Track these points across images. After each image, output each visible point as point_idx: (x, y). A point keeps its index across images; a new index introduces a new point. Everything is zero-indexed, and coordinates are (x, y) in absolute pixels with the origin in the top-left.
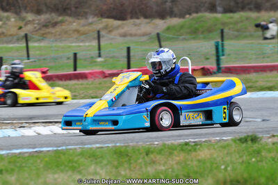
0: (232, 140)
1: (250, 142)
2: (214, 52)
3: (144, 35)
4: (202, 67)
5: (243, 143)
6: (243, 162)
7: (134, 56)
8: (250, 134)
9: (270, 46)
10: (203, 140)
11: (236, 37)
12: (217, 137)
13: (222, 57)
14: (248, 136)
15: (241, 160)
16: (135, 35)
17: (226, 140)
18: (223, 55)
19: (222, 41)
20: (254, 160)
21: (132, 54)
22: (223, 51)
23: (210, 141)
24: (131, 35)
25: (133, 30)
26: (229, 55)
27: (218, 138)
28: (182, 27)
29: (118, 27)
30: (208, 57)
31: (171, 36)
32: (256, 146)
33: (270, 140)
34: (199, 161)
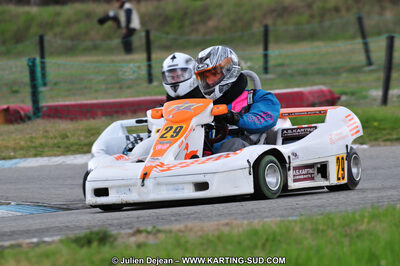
0: (61, 241)
1: (96, 244)
2: (26, 78)
4: (5, 106)
8: (95, 229)
9: (131, 65)
10: (7, 244)
11: (69, 51)
12: (34, 237)
13: (42, 89)
17: (49, 243)
18: (45, 84)
19: (42, 56)
22: (44, 75)
23: (19, 246)
26: (56, 84)
27: (35, 240)
30: (16, 88)
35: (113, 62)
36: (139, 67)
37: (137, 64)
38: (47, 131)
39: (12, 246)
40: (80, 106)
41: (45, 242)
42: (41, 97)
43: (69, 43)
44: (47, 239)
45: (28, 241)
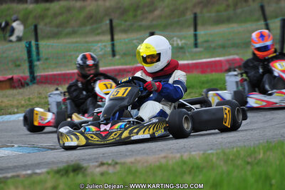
0: (48, 173)
1: (71, 174)
2: (25, 56)
4: (10, 76)
5: (62, 175)
8: (72, 163)
9: (100, 44)
10: (10, 175)
11: (55, 35)
12: (29, 169)
13: (36, 63)
14: (69, 166)
17: (39, 174)
18: (38, 60)
19: (37, 40)
22: (38, 54)
23: (18, 176)
26: (46, 59)
27: (29, 172)
30: (18, 63)
32: (79, 178)
33: (99, 169)
35: (87, 42)
36: (105, 46)
37: (104, 44)
38: (40, 94)
39: (13, 177)
40: (64, 75)
41: (36, 173)
42: (35, 69)
43: (55, 30)
44: (38, 171)
45: (24, 173)
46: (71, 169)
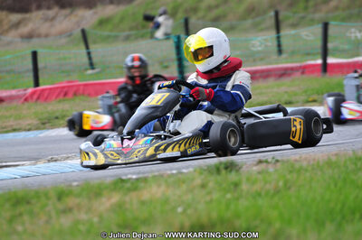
1: (223, 172)
3: (61, 34)
6: (211, 201)
7: (45, 68)
14: (221, 164)
15: (208, 198)
16: (47, 36)
20: (229, 196)
21: (40, 65)
23: (161, 175)
24: (39, 36)
25: (44, 28)
27: (174, 172)
28: (122, 19)
29: (17, 25)
30: (166, 64)
31: (106, 33)
32: (233, 176)
33: (255, 168)
34: (143, 203)
39: (155, 176)
41: (182, 173)
44: (184, 170)
45: (169, 172)
46: (223, 166)
